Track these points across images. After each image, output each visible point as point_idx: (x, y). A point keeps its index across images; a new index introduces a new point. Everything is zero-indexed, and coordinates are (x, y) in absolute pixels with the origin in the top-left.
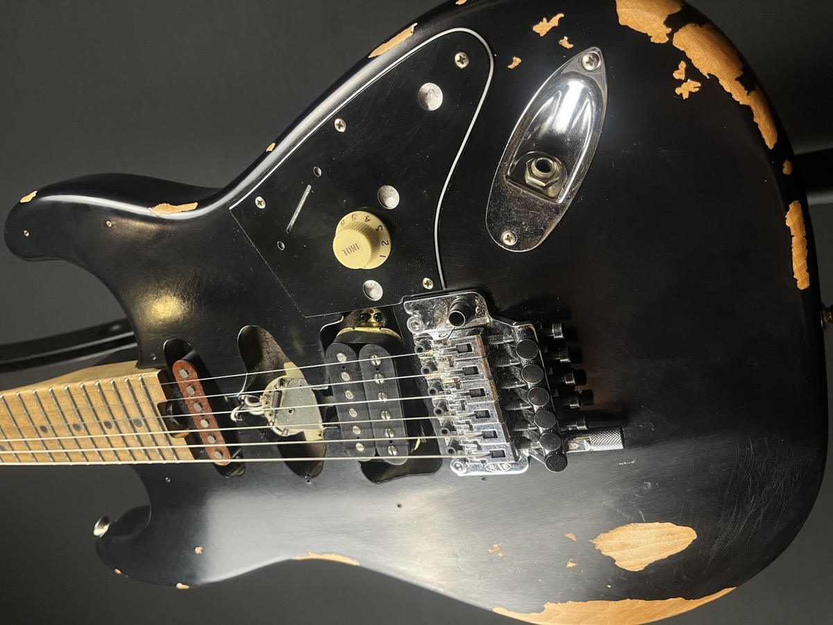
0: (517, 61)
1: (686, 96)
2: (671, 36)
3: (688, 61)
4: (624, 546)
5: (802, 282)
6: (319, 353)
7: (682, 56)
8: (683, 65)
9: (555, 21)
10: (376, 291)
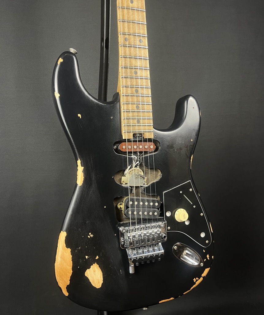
0: (204, 251)
1: (194, 280)
2: (202, 277)
3: (198, 280)
4: (94, 271)
5: (160, 302)
6: (153, 193)
7: (199, 279)
8: (198, 279)
9: (208, 258)
10: (168, 214)
